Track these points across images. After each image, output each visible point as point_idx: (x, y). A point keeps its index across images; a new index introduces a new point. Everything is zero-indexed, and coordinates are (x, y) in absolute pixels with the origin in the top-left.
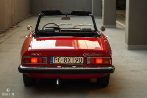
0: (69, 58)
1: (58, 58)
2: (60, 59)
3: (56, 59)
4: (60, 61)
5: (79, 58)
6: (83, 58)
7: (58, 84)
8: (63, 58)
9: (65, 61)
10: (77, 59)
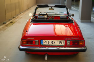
0: (54, 41)
1: (46, 41)
2: (48, 42)
3: (45, 42)
4: (48, 43)
5: (61, 41)
6: (64, 41)
7: (46, 59)
8: (50, 41)
9: (52, 43)
10: (60, 42)
